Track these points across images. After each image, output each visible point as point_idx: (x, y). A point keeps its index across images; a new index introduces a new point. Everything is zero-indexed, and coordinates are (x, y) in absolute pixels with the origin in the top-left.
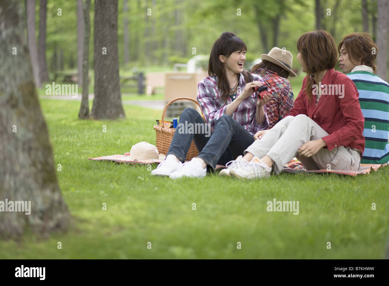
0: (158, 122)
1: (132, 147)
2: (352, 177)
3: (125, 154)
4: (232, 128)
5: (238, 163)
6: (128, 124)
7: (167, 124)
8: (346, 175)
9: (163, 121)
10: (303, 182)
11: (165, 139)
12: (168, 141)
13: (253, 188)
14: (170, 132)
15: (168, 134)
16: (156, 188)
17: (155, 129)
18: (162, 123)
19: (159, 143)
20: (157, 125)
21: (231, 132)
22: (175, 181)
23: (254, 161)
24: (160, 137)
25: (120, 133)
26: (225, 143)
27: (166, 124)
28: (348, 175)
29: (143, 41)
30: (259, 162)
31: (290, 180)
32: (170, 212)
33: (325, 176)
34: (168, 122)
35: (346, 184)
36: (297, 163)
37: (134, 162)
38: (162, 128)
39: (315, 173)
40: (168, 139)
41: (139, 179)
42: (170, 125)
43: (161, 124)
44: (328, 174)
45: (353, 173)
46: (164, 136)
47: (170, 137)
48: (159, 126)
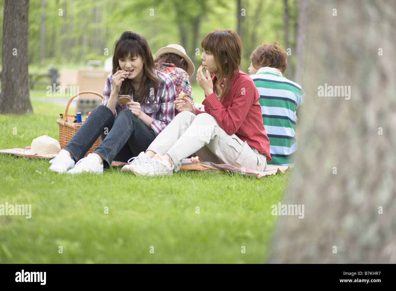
0: (61, 116)
1: (33, 141)
3: (26, 148)
4: (132, 123)
5: (140, 158)
6: (35, 119)
7: (71, 118)
9: (66, 115)
10: (206, 181)
11: (68, 133)
13: (153, 185)
14: (73, 126)
15: (71, 128)
16: (53, 182)
17: (58, 123)
18: (66, 117)
19: (62, 137)
20: (60, 119)
21: (131, 127)
22: (73, 176)
23: (155, 158)
24: (63, 132)
25: (25, 128)
29: (60, 38)
30: (161, 160)
32: (62, 206)
34: (72, 116)
35: (250, 184)
37: (34, 156)
38: (66, 122)
40: (71, 133)
41: (37, 172)
42: (74, 119)
43: (65, 119)
46: (67, 131)
47: (73, 132)
48: (63, 120)
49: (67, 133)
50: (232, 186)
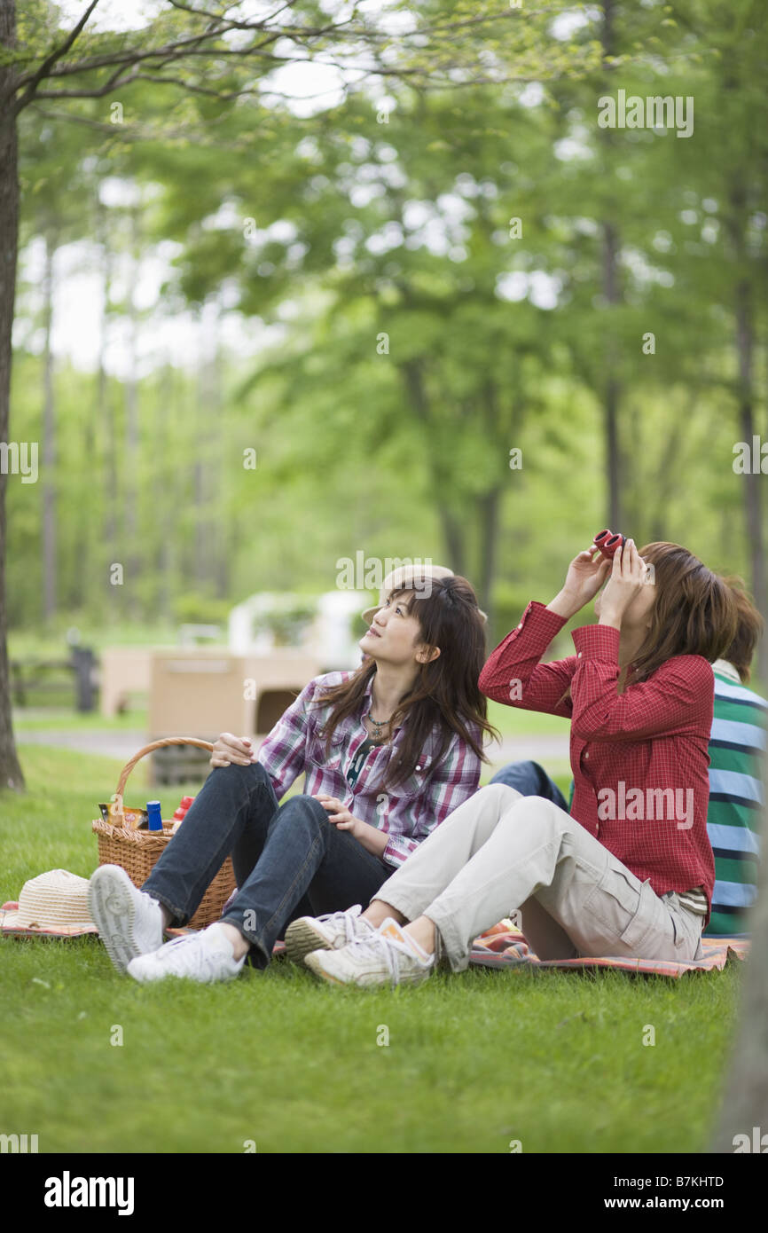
0: (104, 811)
1: (24, 887)
2: (669, 981)
3: (4, 905)
4: (320, 835)
7: (131, 816)
8: (651, 975)
9: (118, 808)
10: (520, 998)
11: (125, 861)
12: (133, 868)
14: (138, 841)
15: (132, 846)
17: (95, 830)
18: (118, 815)
20: (101, 820)
21: (318, 847)
23: (383, 934)
24: (109, 856)
26: (300, 878)
27: (129, 818)
28: (657, 973)
30: (399, 937)
31: (481, 989)
33: (589, 976)
34: (134, 811)
35: (644, 1000)
36: (512, 937)
37: (27, 930)
38: (116, 829)
39: (559, 968)
40: (132, 861)
41: (37, 984)
42: (139, 819)
43: (114, 818)
44: (598, 972)
45: (673, 969)
46: (120, 853)
47: (139, 857)
48: (109, 822)
49: (120, 859)
50: (594, 1014)
